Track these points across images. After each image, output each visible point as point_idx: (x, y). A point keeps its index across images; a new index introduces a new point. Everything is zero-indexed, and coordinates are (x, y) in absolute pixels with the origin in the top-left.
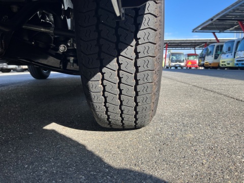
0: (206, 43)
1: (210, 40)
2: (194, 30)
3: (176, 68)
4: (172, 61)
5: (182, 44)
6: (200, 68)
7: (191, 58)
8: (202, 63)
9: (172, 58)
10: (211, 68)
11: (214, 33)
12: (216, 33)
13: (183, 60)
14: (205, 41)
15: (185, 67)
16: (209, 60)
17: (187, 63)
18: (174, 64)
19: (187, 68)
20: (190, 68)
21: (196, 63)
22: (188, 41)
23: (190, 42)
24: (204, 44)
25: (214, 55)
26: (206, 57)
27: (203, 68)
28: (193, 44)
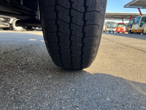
0: (131, 16)
1: (135, 14)
2: (125, 6)
3: (110, 32)
4: (108, 27)
5: (115, 16)
6: (126, 33)
7: (120, 26)
8: (130, 29)
9: (108, 25)
10: (135, 34)
11: (139, 9)
12: (140, 9)
13: (115, 27)
14: (131, 15)
15: (116, 31)
16: (136, 27)
17: (117, 29)
18: (108, 29)
19: (117, 33)
20: (119, 32)
21: (123, 29)
22: (119, 14)
23: (121, 14)
24: (130, 17)
25: (139, 24)
26: (133, 25)
27: (127, 33)
28: (122, 16)
